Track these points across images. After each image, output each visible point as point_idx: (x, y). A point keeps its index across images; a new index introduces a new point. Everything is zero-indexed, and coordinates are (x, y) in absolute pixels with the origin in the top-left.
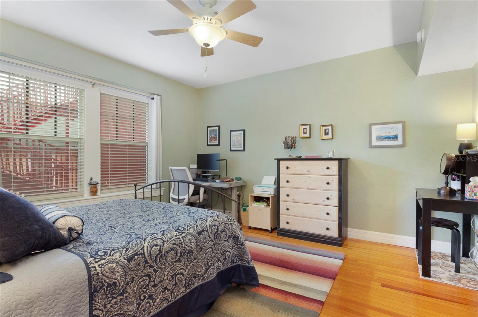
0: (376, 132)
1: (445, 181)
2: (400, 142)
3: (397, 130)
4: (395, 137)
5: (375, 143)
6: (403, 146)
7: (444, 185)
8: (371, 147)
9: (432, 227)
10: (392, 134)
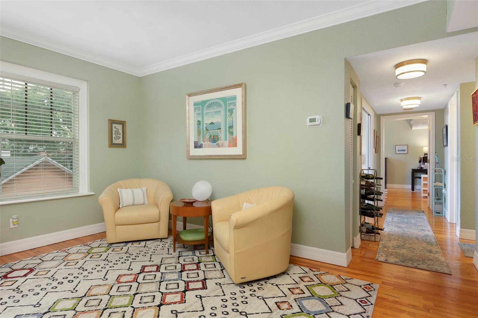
0: (397, 148)
1: (419, 165)
2: (406, 152)
3: (405, 148)
4: (405, 150)
5: (397, 152)
6: (407, 153)
7: (419, 166)
8: (396, 154)
9: (415, 179)
10: (404, 149)
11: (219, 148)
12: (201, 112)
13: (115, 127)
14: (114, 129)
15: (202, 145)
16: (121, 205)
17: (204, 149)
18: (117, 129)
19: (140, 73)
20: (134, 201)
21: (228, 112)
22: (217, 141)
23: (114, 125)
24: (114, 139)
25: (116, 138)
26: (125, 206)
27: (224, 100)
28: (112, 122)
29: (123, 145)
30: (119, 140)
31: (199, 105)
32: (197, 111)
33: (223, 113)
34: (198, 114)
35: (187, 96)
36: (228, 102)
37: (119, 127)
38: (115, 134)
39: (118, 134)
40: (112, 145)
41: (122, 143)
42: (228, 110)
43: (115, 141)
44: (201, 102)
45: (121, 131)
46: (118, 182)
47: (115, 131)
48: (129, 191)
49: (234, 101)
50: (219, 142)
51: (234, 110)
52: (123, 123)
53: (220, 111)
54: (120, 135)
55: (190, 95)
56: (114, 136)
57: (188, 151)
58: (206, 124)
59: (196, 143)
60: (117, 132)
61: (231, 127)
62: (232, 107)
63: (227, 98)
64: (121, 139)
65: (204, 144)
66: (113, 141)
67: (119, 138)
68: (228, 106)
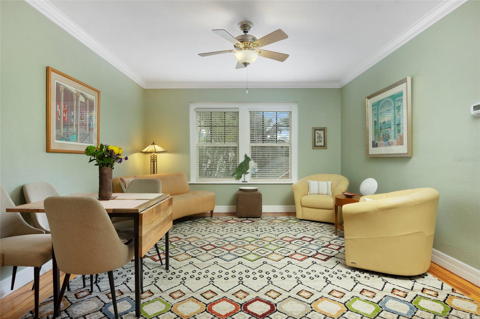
11: (390, 147)
12: (376, 112)
13: (318, 133)
14: (317, 135)
15: (377, 144)
16: (309, 193)
17: (379, 147)
18: (319, 134)
19: (337, 86)
20: (319, 191)
21: (397, 109)
22: (388, 140)
23: (317, 132)
24: (316, 142)
25: (318, 142)
26: (312, 194)
27: (393, 97)
28: (315, 130)
29: (325, 146)
30: (321, 143)
31: (375, 106)
32: (375, 112)
33: (392, 111)
34: (375, 114)
35: (367, 99)
36: (396, 99)
37: (321, 133)
38: (317, 139)
39: (320, 138)
40: (315, 146)
41: (323, 145)
42: (397, 108)
43: (317, 144)
44: (376, 103)
45: (322, 136)
46: (311, 176)
47: (318, 136)
48: (316, 182)
49: (401, 98)
50: (390, 141)
51: (401, 107)
52: (324, 129)
53: (390, 110)
54: (322, 139)
55: (369, 98)
56: (317, 140)
57: (368, 150)
58: (380, 123)
59: (373, 142)
60: (320, 137)
61: (399, 125)
62: (399, 104)
63: (395, 95)
64: (323, 142)
65: (379, 143)
66: (316, 144)
67: (321, 141)
68: (396, 104)
